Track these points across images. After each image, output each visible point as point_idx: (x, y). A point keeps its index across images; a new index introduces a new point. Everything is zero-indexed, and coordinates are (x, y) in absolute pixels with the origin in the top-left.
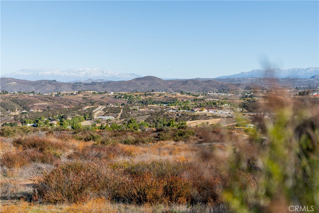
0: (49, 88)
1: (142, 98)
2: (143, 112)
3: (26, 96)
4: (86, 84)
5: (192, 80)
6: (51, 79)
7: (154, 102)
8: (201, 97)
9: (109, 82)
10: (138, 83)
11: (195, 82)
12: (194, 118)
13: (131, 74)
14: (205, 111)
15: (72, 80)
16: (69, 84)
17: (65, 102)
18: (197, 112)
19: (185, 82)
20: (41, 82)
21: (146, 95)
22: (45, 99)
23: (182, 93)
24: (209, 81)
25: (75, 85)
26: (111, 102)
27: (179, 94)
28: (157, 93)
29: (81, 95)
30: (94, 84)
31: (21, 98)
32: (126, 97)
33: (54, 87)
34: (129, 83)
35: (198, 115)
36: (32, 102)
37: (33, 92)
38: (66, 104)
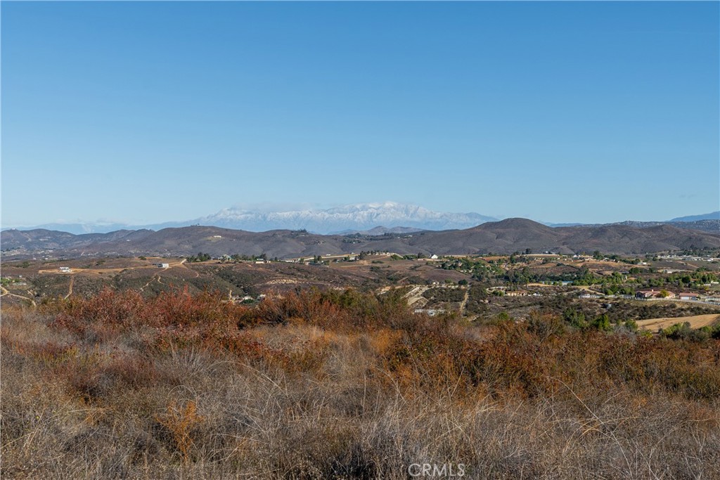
0: (292, 246)
1: (505, 267)
2: (514, 300)
3: (249, 264)
4: (372, 238)
5: (615, 226)
6: (296, 228)
7: (536, 278)
8: (643, 264)
9: (423, 233)
10: (491, 235)
11: (624, 230)
12: (645, 313)
13: (470, 215)
14: (670, 297)
15: (339, 230)
16: (334, 238)
17: (331, 276)
18: (651, 298)
19: (599, 231)
20: (273, 234)
21: (512, 261)
22: (290, 271)
23: (597, 255)
24: (656, 228)
25: (347, 241)
26: (435, 278)
27: (590, 259)
28: (538, 256)
29: (365, 263)
30: (389, 237)
31: (237, 269)
32: (467, 265)
33: (302, 246)
34: (469, 234)
35: (655, 307)
36: (262, 277)
37: (263, 257)
38: (336, 283)
